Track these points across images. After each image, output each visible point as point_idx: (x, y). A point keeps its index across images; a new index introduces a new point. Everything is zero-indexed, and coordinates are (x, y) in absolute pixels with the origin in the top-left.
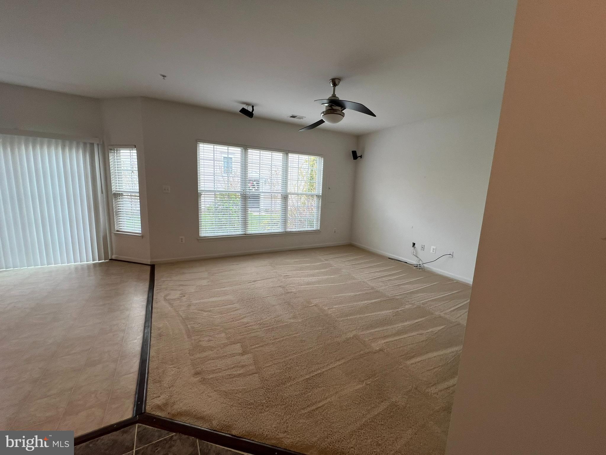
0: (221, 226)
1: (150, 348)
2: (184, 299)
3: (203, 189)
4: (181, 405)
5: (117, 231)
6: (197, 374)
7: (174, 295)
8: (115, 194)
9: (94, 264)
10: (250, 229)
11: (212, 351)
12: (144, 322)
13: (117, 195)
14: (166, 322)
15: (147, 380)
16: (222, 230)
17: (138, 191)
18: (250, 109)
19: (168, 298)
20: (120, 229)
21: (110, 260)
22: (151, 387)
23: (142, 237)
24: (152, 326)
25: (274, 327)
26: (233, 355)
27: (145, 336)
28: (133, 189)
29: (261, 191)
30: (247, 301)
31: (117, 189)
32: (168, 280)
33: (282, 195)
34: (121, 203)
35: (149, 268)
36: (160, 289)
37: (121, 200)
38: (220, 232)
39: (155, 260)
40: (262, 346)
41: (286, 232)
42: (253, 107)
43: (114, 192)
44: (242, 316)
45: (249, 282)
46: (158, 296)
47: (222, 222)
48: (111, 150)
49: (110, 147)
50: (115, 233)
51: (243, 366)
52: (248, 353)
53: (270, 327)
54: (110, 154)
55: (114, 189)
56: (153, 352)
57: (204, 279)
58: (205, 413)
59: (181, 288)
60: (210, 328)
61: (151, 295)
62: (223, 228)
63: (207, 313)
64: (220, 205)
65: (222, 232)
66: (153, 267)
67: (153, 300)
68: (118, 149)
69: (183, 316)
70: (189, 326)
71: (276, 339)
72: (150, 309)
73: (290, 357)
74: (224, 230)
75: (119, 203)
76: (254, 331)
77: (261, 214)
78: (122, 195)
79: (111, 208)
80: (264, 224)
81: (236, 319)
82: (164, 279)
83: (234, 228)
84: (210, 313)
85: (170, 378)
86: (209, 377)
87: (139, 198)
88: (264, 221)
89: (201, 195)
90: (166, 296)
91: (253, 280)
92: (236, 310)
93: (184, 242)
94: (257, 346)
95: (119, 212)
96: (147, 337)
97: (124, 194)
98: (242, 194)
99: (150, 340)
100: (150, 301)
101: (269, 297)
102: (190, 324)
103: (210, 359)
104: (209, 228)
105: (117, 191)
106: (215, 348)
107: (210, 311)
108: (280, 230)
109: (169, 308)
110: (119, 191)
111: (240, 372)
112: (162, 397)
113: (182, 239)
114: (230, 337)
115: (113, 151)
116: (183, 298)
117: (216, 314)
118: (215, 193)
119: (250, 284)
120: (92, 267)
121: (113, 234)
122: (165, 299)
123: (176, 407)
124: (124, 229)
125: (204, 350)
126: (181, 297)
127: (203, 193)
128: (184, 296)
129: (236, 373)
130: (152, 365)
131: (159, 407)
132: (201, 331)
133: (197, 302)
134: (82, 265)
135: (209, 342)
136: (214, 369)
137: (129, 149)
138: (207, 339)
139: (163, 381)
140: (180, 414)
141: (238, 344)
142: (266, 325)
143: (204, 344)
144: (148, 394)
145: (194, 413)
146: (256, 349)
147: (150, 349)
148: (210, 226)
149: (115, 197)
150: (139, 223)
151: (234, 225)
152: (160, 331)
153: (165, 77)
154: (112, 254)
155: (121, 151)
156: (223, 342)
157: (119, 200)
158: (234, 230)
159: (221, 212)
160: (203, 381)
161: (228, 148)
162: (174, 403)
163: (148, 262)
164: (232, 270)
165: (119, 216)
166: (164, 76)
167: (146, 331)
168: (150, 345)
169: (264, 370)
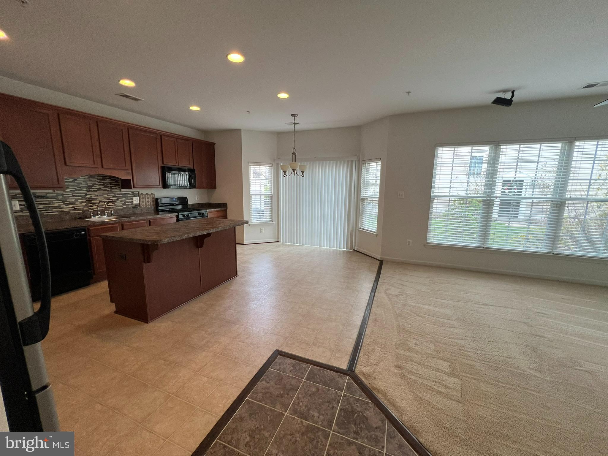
0: (456, 234)
1: (367, 326)
2: (401, 298)
3: (436, 194)
4: (380, 383)
5: (360, 228)
6: (398, 367)
7: (393, 291)
8: (362, 199)
9: (343, 251)
10: (490, 241)
11: (416, 354)
12: (366, 305)
13: (364, 200)
14: (383, 312)
15: (360, 350)
16: (456, 239)
17: (378, 197)
18: (508, 96)
19: (387, 292)
20: (363, 227)
21: (353, 250)
22: (362, 357)
23: (377, 235)
24: (371, 310)
25: (500, 367)
26: (438, 370)
27: (365, 316)
28: (374, 195)
29: (523, 196)
30: (470, 323)
31: (364, 195)
32: (391, 277)
33: (552, 201)
34: (365, 206)
35: (378, 262)
36: (383, 282)
37: (365, 204)
38: (454, 241)
39: (384, 257)
40: (476, 379)
41: (553, 254)
42: (513, 92)
43: (362, 197)
44: (458, 337)
45: (478, 304)
46: (381, 288)
47: (458, 231)
48: (364, 164)
49: (363, 162)
50: (358, 230)
51: (446, 387)
52: (456, 377)
53: (493, 365)
54: (363, 168)
55: (362, 195)
56: (368, 331)
57: (424, 285)
58: (398, 404)
59: (401, 287)
60: (420, 333)
61: (375, 285)
62: (458, 237)
63: (420, 318)
64: (458, 212)
65: (456, 241)
66: (381, 262)
67: (376, 290)
68: (368, 163)
69: (397, 312)
70: (400, 323)
71: (500, 382)
72: (373, 296)
73: (516, 414)
74: (459, 239)
75: (364, 206)
76: (469, 358)
77: (510, 225)
78: (367, 200)
79: (358, 210)
80: (519, 238)
81: (450, 336)
82: (388, 275)
83: (473, 238)
84: (422, 319)
85: (376, 357)
86: (409, 376)
87: (378, 202)
88: (519, 234)
89: (434, 200)
90: (387, 290)
91: (483, 302)
92: (452, 327)
93: (411, 245)
94: (469, 375)
95: (363, 213)
96: (366, 317)
97: (368, 199)
98: (485, 200)
99: (368, 321)
100: (374, 290)
101: (502, 330)
102: (402, 322)
103: (413, 361)
104: (441, 235)
105: (364, 196)
106: (421, 353)
107: (423, 317)
108: (543, 249)
109: (387, 301)
110: (365, 197)
111: (442, 390)
112: (367, 368)
113: (409, 242)
114: (438, 351)
115: (364, 165)
116: (401, 296)
117: (429, 323)
118: (450, 198)
119: (478, 306)
120: (342, 253)
121: (357, 230)
122: (386, 293)
123: (376, 382)
124: (365, 227)
125: (410, 349)
126: (399, 295)
127: (436, 199)
128: (402, 295)
129: (437, 388)
130: (366, 341)
131: (363, 374)
132: (411, 332)
133: (412, 304)
134: (336, 250)
135: (416, 346)
136: (415, 372)
137: (375, 162)
138: (414, 341)
139: (370, 357)
140: (379, 391)
141: (446, 362)
142: (488, 360)
143: (411, 345)
144: (359, 360)
145: (389, 397)
146: (467, 379)
147: (366, 328)
148: (443, 233)
149: (362, 202)
150: (376, 223)
151: (473, 236)
152: (376, 317)
153: (410, 92)
154: (355, 246)
155: (371, 164)
156: (430, 352)
157: (364, 204)
158: (473, 240)
159: (458, 219)
160: (402, 376)
161: (472, 148)
162: (375, 379)
163: (379, 257)
164: (459, 284)
165: (363, 217)
166: (408, 93)
167: (366, 312)
168: (367, 325)
169: (472, 405)
